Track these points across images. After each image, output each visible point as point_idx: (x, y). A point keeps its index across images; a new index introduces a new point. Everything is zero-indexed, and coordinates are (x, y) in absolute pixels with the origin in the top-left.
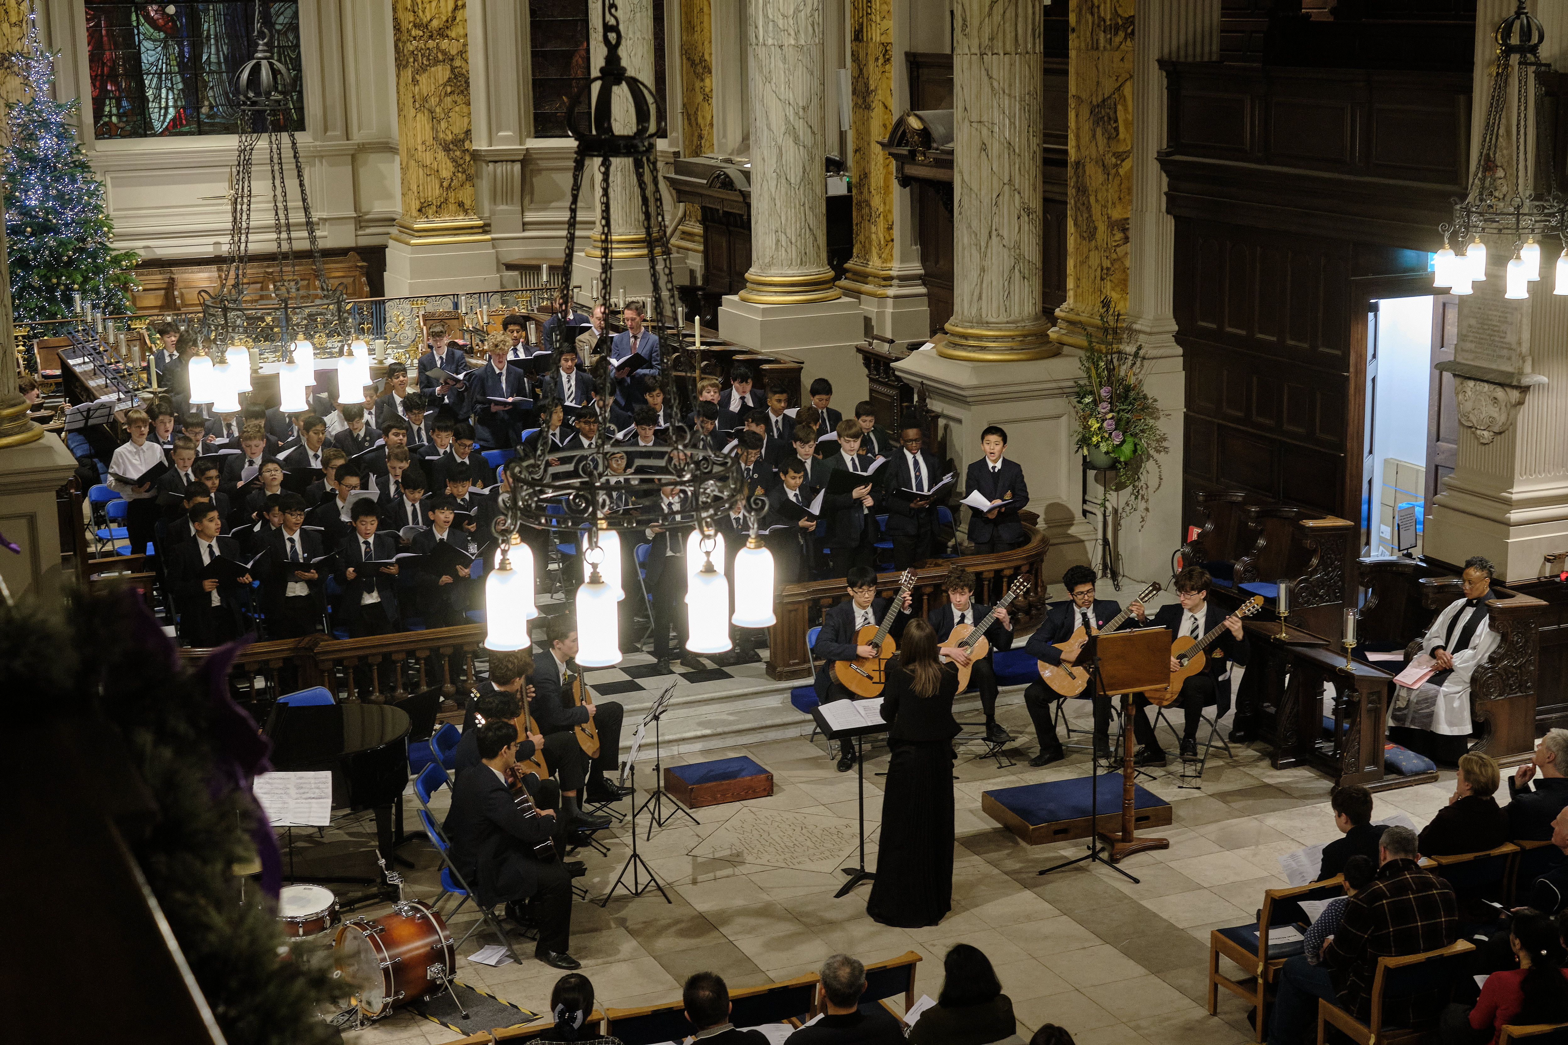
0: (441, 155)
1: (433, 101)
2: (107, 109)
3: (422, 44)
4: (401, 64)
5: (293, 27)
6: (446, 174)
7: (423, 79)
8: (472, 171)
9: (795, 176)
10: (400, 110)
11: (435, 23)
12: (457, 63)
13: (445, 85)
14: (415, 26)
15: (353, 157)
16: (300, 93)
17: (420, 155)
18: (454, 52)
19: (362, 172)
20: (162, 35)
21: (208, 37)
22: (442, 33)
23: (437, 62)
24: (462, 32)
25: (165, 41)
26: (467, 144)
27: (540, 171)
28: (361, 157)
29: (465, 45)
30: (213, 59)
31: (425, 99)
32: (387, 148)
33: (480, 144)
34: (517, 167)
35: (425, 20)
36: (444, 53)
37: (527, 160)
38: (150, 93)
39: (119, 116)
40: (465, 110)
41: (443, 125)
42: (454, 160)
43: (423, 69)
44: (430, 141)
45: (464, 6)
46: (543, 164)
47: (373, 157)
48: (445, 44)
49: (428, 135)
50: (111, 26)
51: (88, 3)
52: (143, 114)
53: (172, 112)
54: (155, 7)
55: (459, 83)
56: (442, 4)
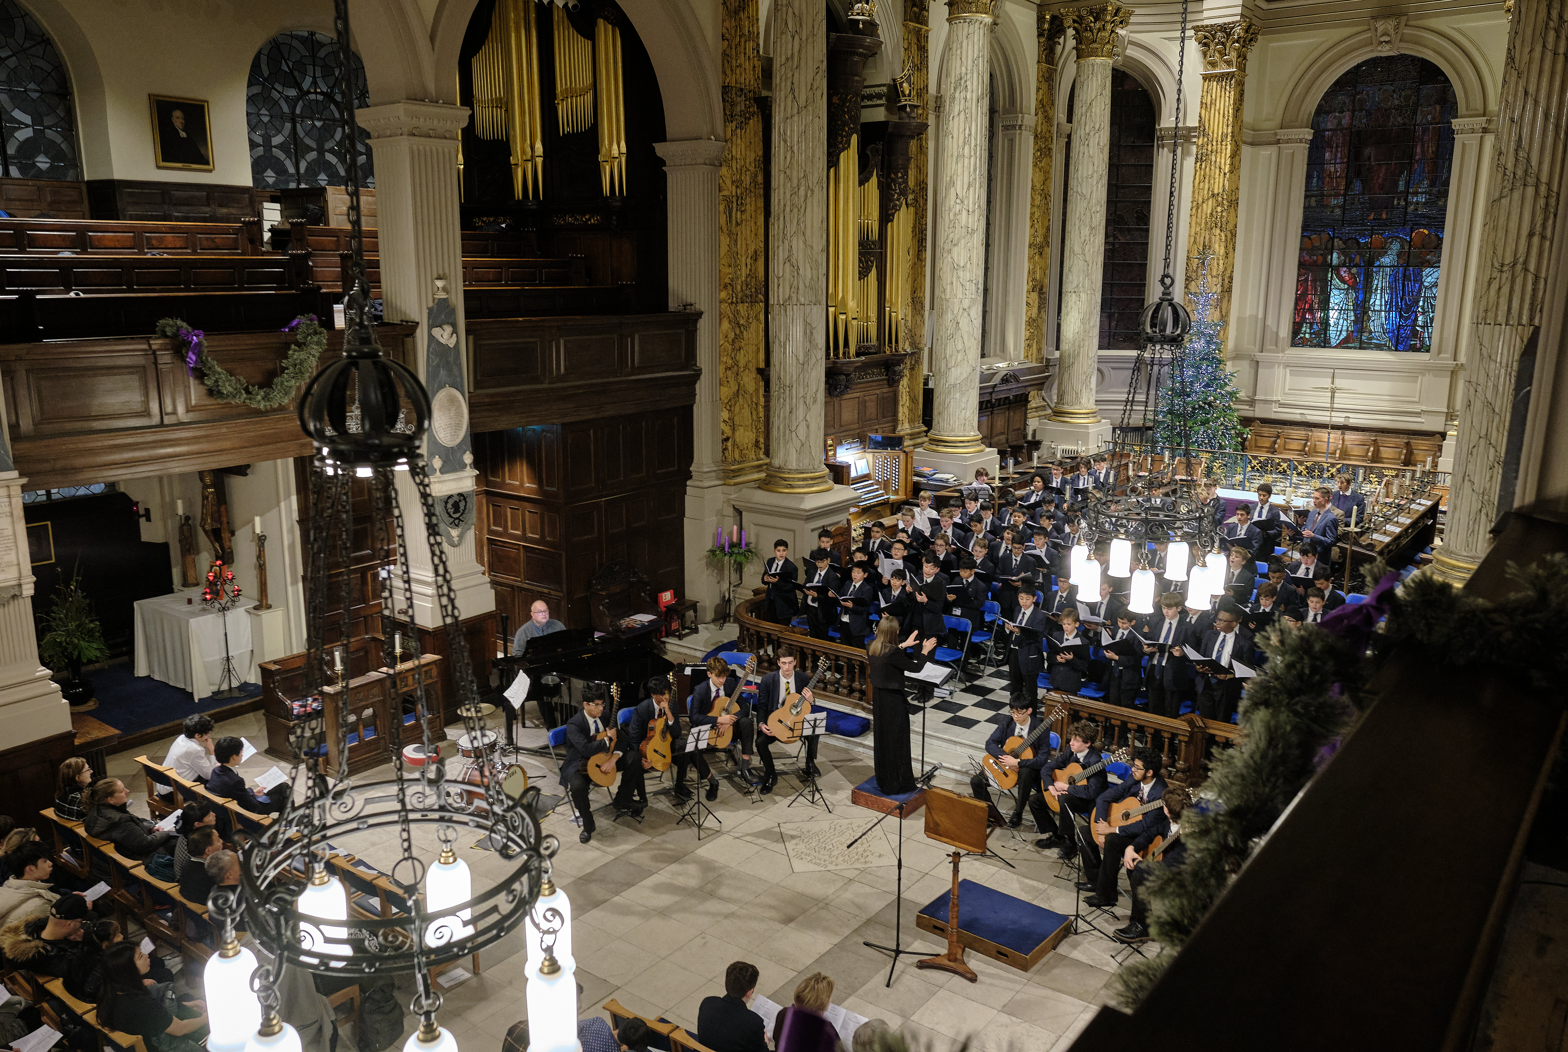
2: (1303, 329)
20: (1347, 286)
21: (1376, 289)
30: (1378, 302)
38: (1332, 322)
39: (1311, 334)
50: (1314, 281)
51: (1302, 265)
52: (1325, 334)
53: (1344, 334)
54: (1345, 269)
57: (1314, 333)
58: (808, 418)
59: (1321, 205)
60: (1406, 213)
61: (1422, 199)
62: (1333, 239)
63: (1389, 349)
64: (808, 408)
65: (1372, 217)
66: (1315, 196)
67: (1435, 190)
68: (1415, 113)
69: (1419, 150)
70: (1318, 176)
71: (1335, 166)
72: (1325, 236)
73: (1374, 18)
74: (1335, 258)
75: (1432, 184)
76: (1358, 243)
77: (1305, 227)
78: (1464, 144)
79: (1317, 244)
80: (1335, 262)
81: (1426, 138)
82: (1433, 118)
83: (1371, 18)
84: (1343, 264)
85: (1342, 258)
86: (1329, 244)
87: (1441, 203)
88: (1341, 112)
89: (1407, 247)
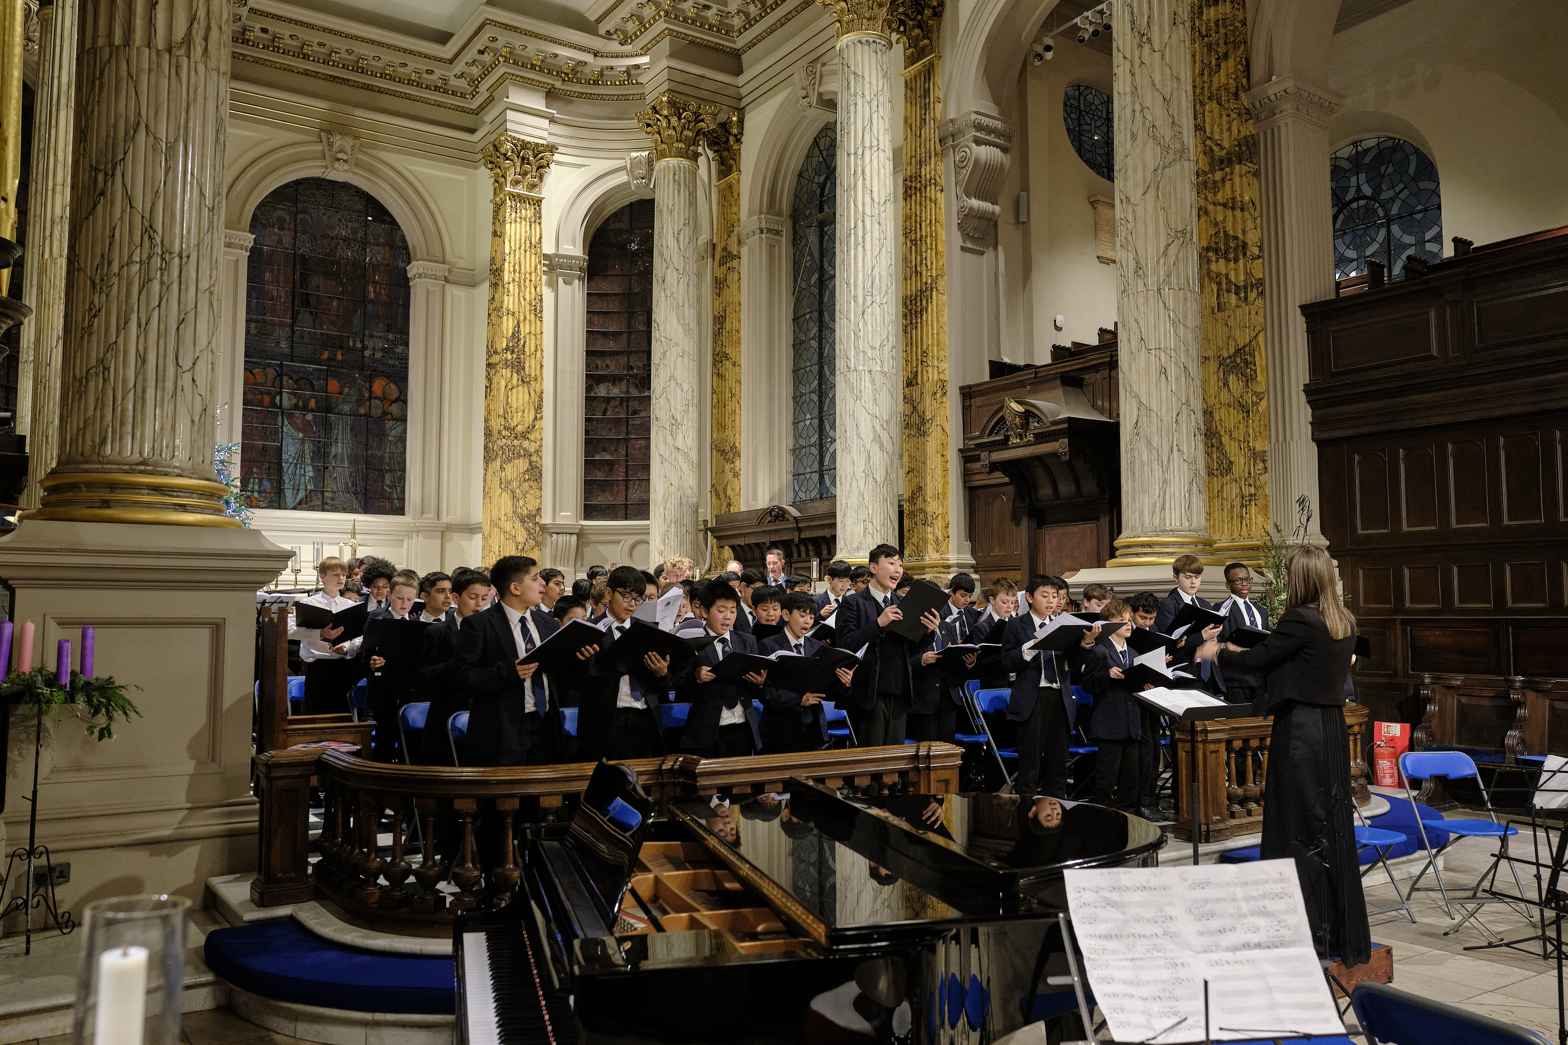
0: (518, 525)
1: (515, 484)
2: (251, 486)
3: (509, 443)
4: (488, 458)
5: (402, 439)
6: (521, 539)
7: (508, 467)
8: (540, 539)
9: (880, 476)
10: (485, 493)
11: (520, 428)
12: (534, 458)
13: (524, 473)
14: (505, 428)
15: (442, 533)
16: (403, 488)
17: (502, 523)
18: (532, 450)
19: (448, 546)
20: (301, 435)
21: (337, 443)
23: (519, 456)
24: (539, 437)
25: (303, 440)
26: (538, 519)
27: (589, 543)
28: (448, 535)
29: (541, 446)
31: (509, 483)
32: (468, 529)
33: (546, 519)
34: (574, 537)
35: (512, 425)
36: (525, 450)
37: (580, 534)
38: (286, 479)
39: (260, 492)
40: (538, 493)
41: (521, 503)
42: (528, 530)
43: (509, 460)
44: (510, 514)
45: (541, 418)
46: (592, 538)
47: (456, 536)
48: (526, 444)
49: (509, 509)
51: (245, 403)
52: (279, 493)
53: (301, 495)
54: (297, 413)
55: (535, 473)
56: (526, 414)
57: (268, 492)
59: (265, 334)
60: (363, 356)
61: (379, 344)
62: (280, 376)
63: (357, 512)
65: (325, 356)
66: (259, 322)
67: (390, 336)
70: (261, 299)
71: (278, 290)
72: (271, 372)
73: (328, 131)
74: (287, 401)
75: (388, 329)
76: (312, 385)
77: (247, 357)
79: (263, 379)
80: (286, 404)
81: (377, 278)
83: (322, 130)
84: (296, 407)
85: (294, 401)
86: (277, 383)
87: (399, 349)
88: (281, 229)
89: (367, 395)
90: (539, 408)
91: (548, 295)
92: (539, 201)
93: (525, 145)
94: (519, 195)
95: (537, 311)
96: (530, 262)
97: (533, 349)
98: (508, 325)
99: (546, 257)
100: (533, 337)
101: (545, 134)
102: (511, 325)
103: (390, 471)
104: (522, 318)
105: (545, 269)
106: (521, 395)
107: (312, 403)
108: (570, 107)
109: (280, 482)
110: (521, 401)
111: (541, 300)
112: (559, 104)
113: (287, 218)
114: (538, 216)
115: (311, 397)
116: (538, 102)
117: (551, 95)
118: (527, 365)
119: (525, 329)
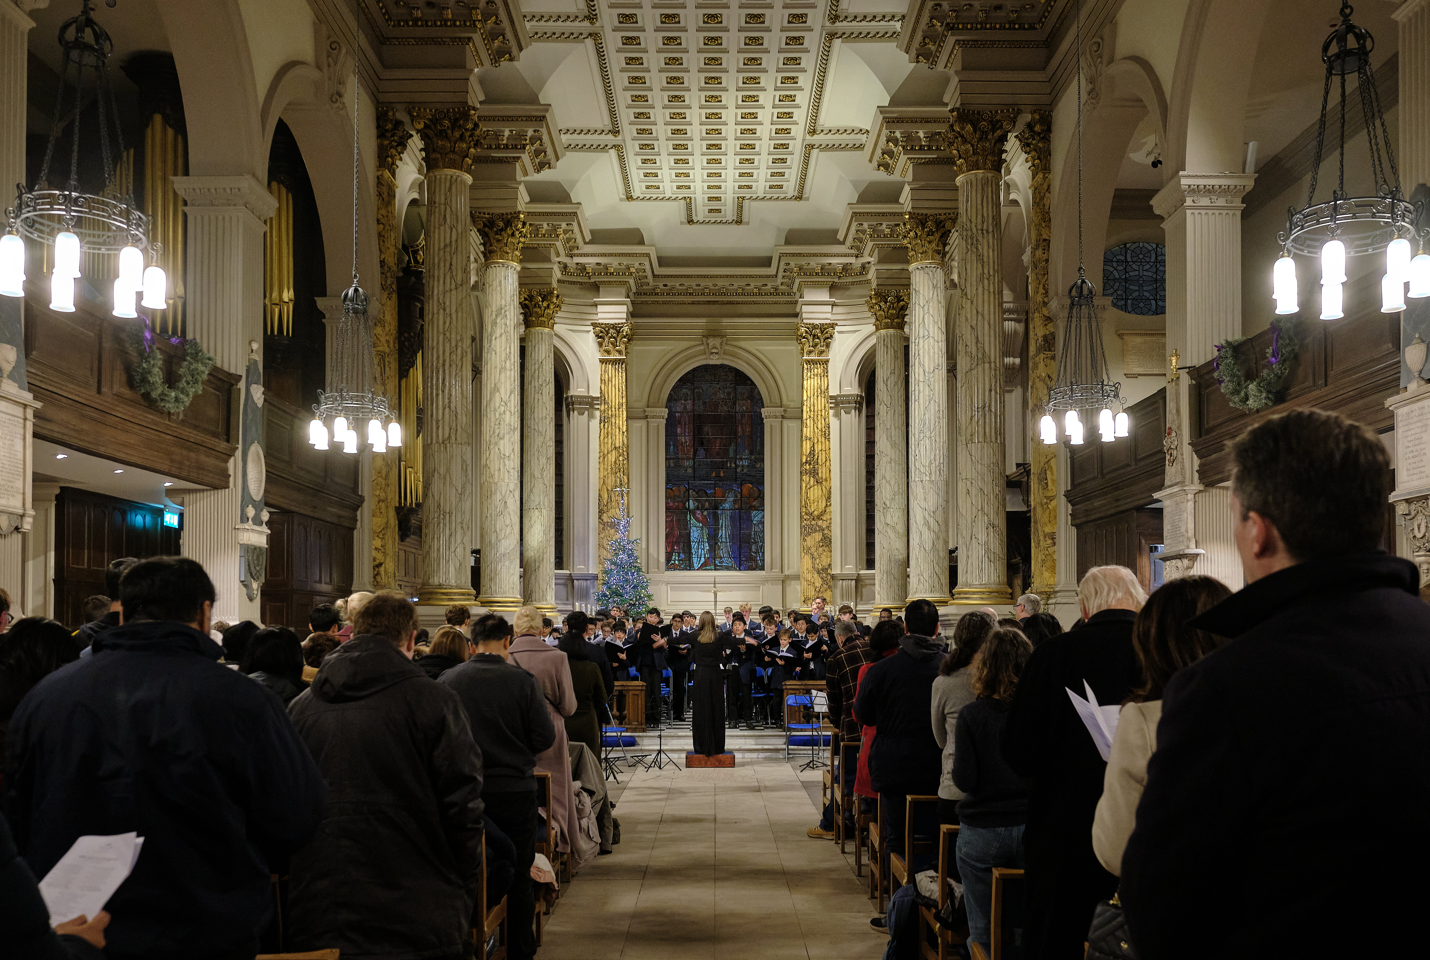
0: (816, 575)
2: (673, 556)
3: (808, 523)
5: (762, 522)
6: (819, 586)
7: (808, 539)
8: (831, 584)
10: (800, 556)
11: (816, 513)
12: (826, 532)
13: (819, 542)
14: (806, 514)
15: (782, 581)
16: (763, 553)
18: (824, 527)
20: (701, 525)
21: (722, 528)
22: (819, 517)
23: (816, 531)
24: (829, 517)
25: (702, 527)
26: (829, 571)
27: (865, 585)
28: (788, 582)
29: (830, 523)
30: (724, 536)
31: (810, 549)
32: (797, 577)
33: (836, 571)
34: (853, 583)
35: (811, 511)
36: (820, 527)
37: (858, 579)
38: (693, 551)
39: (679, 560)
40: (829, 554)
41: (818, 561)
42: (822, 578)
43: (809, 534)
44: (811, 569)
45: (830, 505)
46: (867, 582)
47: (791, 583)
48: (820, 523)
49: (810, 565)
50: (678, 520)
51: (668, 509)
52: (690, 560)
53: (703, 559)
54: (699, 512)
55: (827, 542)
56: (820, 503)
57: (681, 560)
58: (464, 541)
59: (678, 465)
60: (736, 472)
61: (746, 463)
62: (688, 490)
63: (735, 570)
64: (464, 534)
65: (714, 475)
66: (673, 459)
67: (753, 457)
68: (735, 404)
69: (740, 429)
70: (674, 445)
71: (685, 438)
72: (682, 488)
73: (706, 336)
74: (692, 505)
75: (751, 453)
76: (706, 493)
77: (668, 481)
78: (771, 426)
79: (677, 494)
80: (692, 507)
81: (743, 421)
82: (747, 408)
83: (704, 336)
84: (697, 508)
85: (697, 504)
86: (686, 494)
87: (758, 466)
88: (686, 400)
89: (739, 496)
90: (829, 498)
91: (834, 422)
92: (827, 362)
93: (815, 327)
94: (812, 360)
95: (827, 436)
96: (821, 403)
97: (824, 460)
98: (807, 446)
99: (831, 397)
100: (824, 453)
101: (829, 316)
102: (808, 447)
103: (755, 543)
104: (816, 441)
105: (832, 405)
106: (816, 491)
107: (707, 505)
108: (848, 293)
109: (690, 553)
110: (816, 495)
111: (829, 427)
112: (839, 293)
113: (689, 393)
114: (826, 371)
115: (707, 500)
116: (824, 296)
117: (833, 288)
118: (820, 471)
119: (818, 448)
